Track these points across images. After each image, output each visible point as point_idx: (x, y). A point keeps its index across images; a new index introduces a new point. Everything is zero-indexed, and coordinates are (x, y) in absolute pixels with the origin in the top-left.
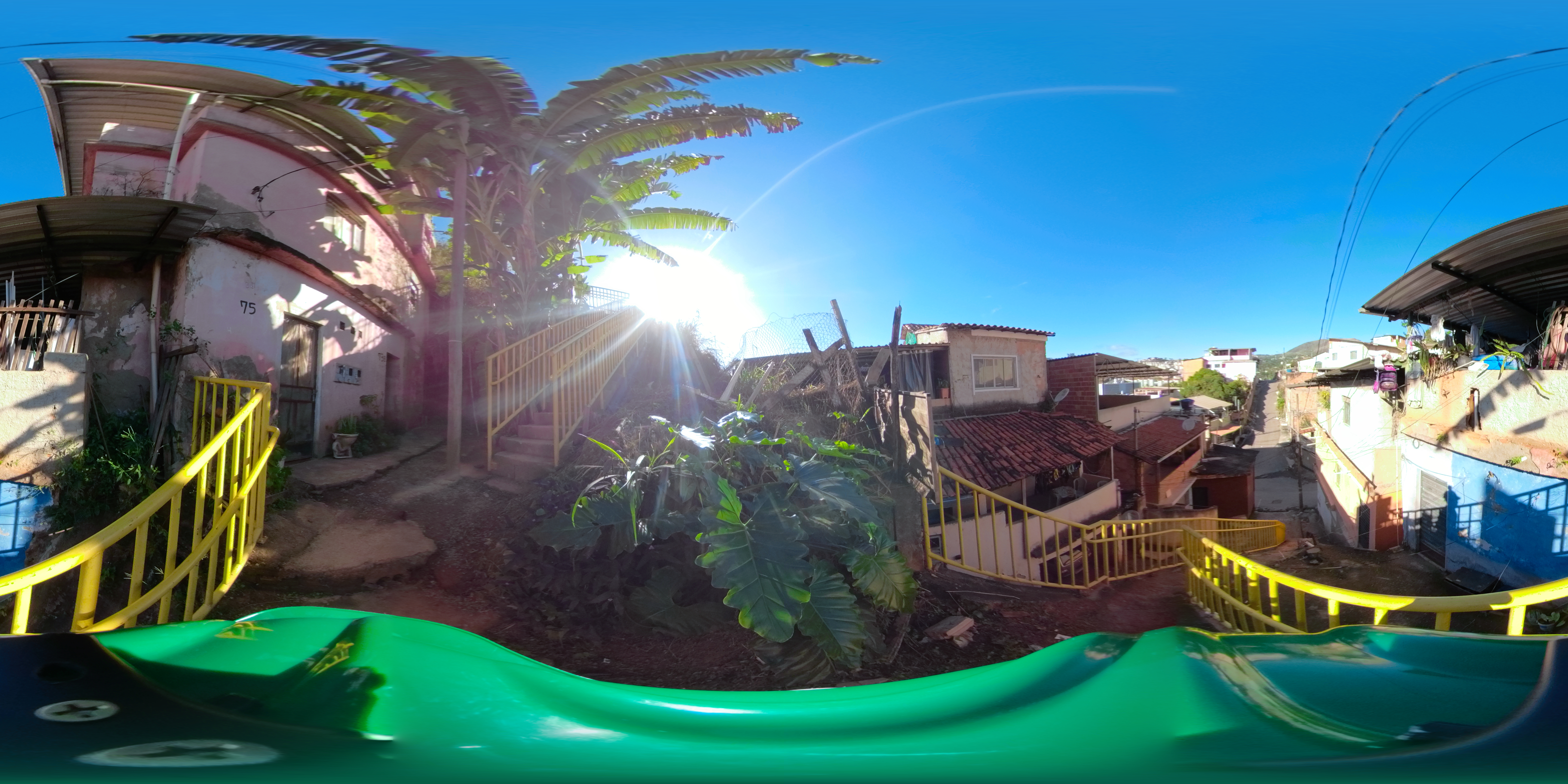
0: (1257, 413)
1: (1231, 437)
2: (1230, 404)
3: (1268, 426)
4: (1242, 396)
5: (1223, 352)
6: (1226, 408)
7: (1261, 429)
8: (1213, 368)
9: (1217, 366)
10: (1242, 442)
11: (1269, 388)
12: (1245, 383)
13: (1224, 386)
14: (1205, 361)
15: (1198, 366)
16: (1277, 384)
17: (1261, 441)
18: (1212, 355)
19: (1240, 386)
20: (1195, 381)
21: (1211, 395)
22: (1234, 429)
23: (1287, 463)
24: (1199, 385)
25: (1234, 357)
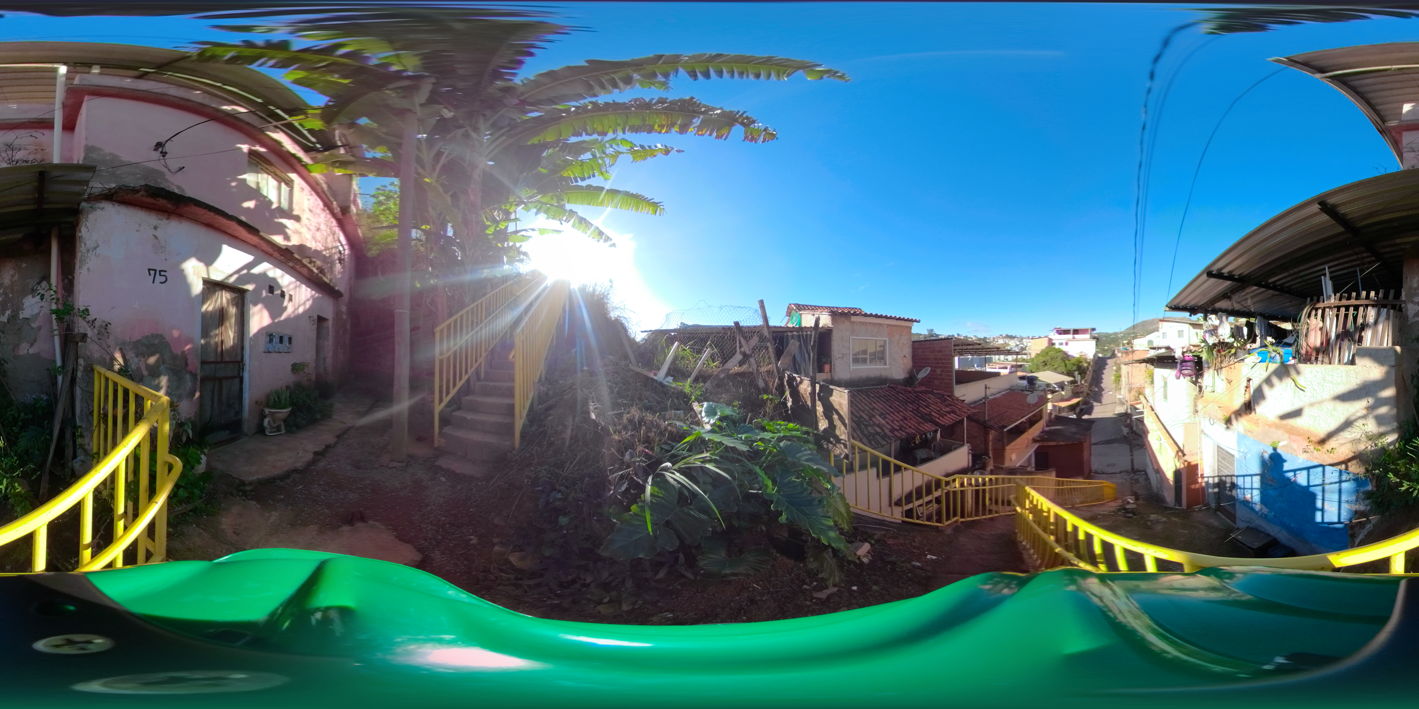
0: (1096, 386)
1: (1072, 408)
2: (1071, 379)
3: (1106, 398)
4: (1082, 371)
5: (1066, 332)
6: (1068, 382)
7: (1100, 401)
8: (1057, 346)
9: (1061, 344)
10: (1083, 412)
11: (1107, 364)
12: (1086, 360)
13: (1067, 362)
14: (1050, 340)
15: (1043, 344)
16: (1114, 360)
17: (1100, 412)
18: (1056, 334)
19: (1081, 362)
20: (1041, 358)
21: (1055, 370)
22: (1075, 401)
23: (1122, 431)
24: (1044, 362)
25: (1076, 336)
